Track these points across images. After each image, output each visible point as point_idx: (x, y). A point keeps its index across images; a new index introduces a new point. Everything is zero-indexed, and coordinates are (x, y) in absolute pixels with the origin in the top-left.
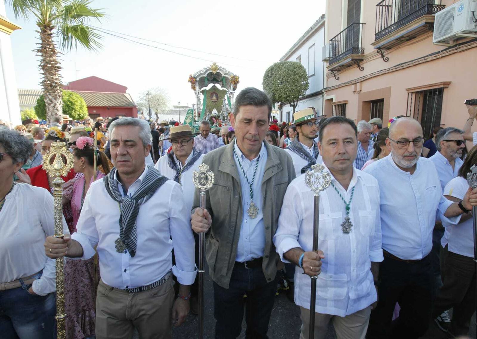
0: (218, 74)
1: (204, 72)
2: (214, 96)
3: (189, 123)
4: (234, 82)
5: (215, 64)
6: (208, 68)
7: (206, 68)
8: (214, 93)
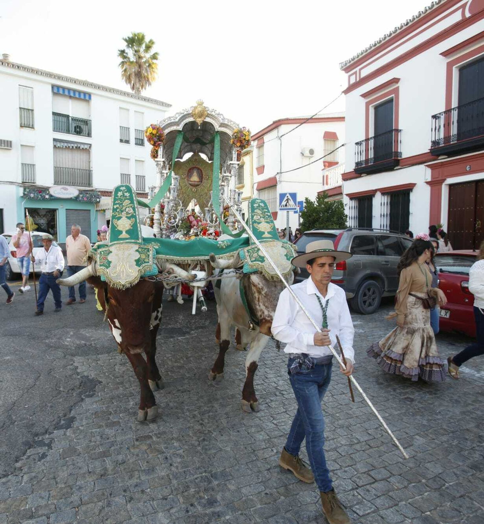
0: (207, 127)
1: (177, 120)
2: (195, 173)
3: (127, 232)
4: (241, 141)
5: (201, 104)
6: (185, 113)
7: (182, 112)
8: (195, 167)
